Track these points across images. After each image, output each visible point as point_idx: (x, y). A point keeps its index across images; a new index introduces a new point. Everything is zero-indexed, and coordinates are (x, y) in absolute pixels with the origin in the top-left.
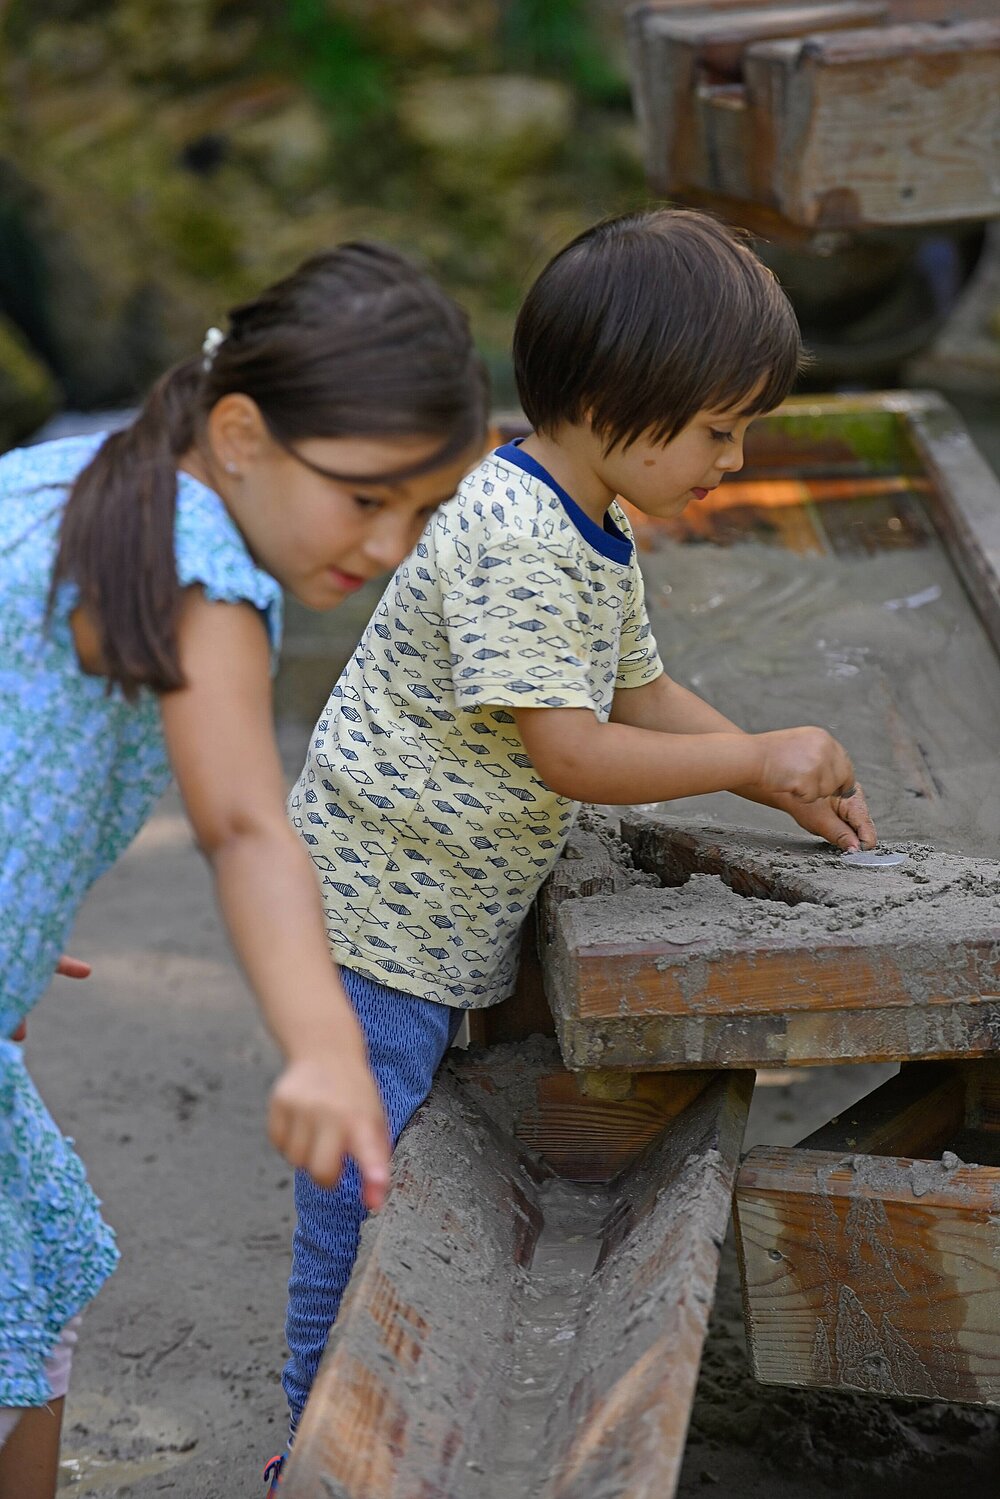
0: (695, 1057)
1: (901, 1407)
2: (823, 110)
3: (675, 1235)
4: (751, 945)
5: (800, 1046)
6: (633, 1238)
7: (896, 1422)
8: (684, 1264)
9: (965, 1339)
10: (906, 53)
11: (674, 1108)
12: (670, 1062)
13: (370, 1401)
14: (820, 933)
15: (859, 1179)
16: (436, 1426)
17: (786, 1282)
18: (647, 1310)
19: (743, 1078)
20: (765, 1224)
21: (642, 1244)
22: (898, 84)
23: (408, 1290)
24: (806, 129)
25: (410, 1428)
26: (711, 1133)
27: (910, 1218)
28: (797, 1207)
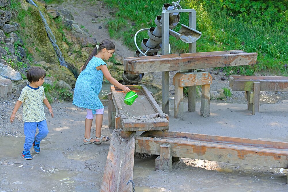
0: (133, 130)
1: (144, 154)
2: (137, 65)
3: (132, 142)
4: (137, 123)
5: (140, 130)
6: (128, 142)
7: (144, 155)
8: (133, 144)
9: (151, 149)
10: (143, 62)
11: (130, 133)
12: (131, 131)
13: (112, 154)
14: (141, 122)
15: (144, 139)
16: (117, 155)
17: (138, 146)
18: (130, 148)
19: (135, 132)
20: (137, 142)
21: (129, 143)
22: (142, 64)
23: (114, 146)
24: (136, 67)
25: (115, 156)
26: (133, 135)
27: (147, 141)
28: (139, 140)
